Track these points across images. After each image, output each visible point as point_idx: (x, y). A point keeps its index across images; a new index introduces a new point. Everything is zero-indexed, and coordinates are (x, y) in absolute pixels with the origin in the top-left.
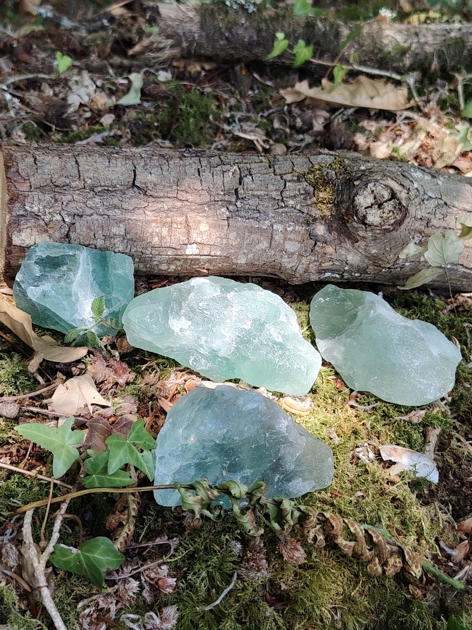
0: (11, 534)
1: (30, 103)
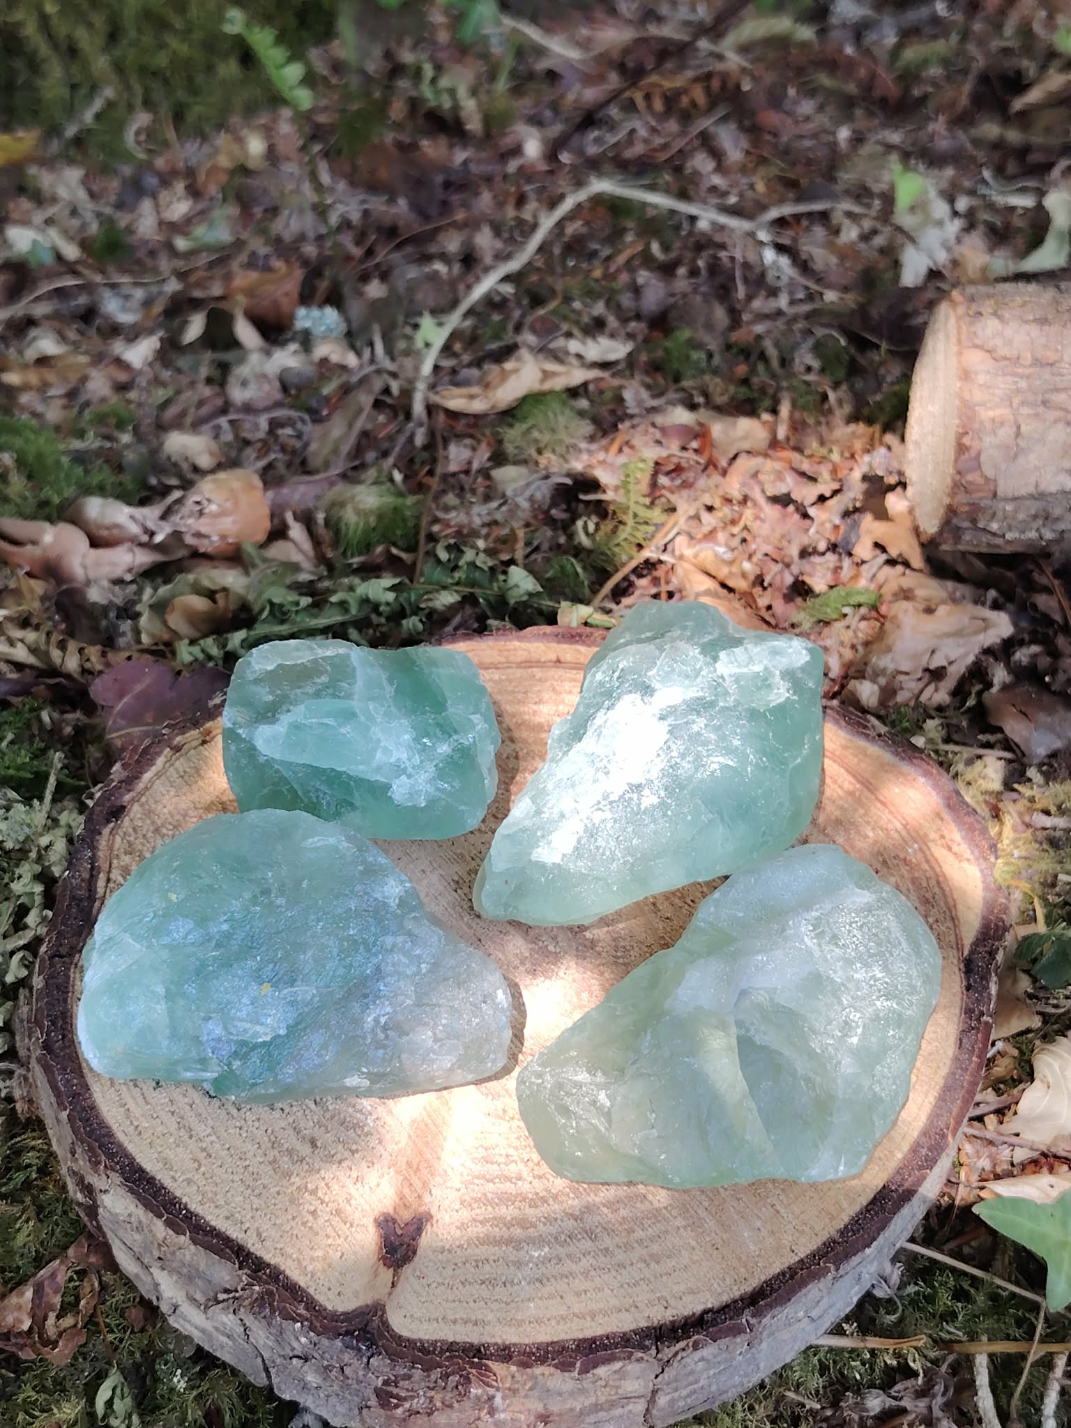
0: (943, 1395)
1: (810, 264)
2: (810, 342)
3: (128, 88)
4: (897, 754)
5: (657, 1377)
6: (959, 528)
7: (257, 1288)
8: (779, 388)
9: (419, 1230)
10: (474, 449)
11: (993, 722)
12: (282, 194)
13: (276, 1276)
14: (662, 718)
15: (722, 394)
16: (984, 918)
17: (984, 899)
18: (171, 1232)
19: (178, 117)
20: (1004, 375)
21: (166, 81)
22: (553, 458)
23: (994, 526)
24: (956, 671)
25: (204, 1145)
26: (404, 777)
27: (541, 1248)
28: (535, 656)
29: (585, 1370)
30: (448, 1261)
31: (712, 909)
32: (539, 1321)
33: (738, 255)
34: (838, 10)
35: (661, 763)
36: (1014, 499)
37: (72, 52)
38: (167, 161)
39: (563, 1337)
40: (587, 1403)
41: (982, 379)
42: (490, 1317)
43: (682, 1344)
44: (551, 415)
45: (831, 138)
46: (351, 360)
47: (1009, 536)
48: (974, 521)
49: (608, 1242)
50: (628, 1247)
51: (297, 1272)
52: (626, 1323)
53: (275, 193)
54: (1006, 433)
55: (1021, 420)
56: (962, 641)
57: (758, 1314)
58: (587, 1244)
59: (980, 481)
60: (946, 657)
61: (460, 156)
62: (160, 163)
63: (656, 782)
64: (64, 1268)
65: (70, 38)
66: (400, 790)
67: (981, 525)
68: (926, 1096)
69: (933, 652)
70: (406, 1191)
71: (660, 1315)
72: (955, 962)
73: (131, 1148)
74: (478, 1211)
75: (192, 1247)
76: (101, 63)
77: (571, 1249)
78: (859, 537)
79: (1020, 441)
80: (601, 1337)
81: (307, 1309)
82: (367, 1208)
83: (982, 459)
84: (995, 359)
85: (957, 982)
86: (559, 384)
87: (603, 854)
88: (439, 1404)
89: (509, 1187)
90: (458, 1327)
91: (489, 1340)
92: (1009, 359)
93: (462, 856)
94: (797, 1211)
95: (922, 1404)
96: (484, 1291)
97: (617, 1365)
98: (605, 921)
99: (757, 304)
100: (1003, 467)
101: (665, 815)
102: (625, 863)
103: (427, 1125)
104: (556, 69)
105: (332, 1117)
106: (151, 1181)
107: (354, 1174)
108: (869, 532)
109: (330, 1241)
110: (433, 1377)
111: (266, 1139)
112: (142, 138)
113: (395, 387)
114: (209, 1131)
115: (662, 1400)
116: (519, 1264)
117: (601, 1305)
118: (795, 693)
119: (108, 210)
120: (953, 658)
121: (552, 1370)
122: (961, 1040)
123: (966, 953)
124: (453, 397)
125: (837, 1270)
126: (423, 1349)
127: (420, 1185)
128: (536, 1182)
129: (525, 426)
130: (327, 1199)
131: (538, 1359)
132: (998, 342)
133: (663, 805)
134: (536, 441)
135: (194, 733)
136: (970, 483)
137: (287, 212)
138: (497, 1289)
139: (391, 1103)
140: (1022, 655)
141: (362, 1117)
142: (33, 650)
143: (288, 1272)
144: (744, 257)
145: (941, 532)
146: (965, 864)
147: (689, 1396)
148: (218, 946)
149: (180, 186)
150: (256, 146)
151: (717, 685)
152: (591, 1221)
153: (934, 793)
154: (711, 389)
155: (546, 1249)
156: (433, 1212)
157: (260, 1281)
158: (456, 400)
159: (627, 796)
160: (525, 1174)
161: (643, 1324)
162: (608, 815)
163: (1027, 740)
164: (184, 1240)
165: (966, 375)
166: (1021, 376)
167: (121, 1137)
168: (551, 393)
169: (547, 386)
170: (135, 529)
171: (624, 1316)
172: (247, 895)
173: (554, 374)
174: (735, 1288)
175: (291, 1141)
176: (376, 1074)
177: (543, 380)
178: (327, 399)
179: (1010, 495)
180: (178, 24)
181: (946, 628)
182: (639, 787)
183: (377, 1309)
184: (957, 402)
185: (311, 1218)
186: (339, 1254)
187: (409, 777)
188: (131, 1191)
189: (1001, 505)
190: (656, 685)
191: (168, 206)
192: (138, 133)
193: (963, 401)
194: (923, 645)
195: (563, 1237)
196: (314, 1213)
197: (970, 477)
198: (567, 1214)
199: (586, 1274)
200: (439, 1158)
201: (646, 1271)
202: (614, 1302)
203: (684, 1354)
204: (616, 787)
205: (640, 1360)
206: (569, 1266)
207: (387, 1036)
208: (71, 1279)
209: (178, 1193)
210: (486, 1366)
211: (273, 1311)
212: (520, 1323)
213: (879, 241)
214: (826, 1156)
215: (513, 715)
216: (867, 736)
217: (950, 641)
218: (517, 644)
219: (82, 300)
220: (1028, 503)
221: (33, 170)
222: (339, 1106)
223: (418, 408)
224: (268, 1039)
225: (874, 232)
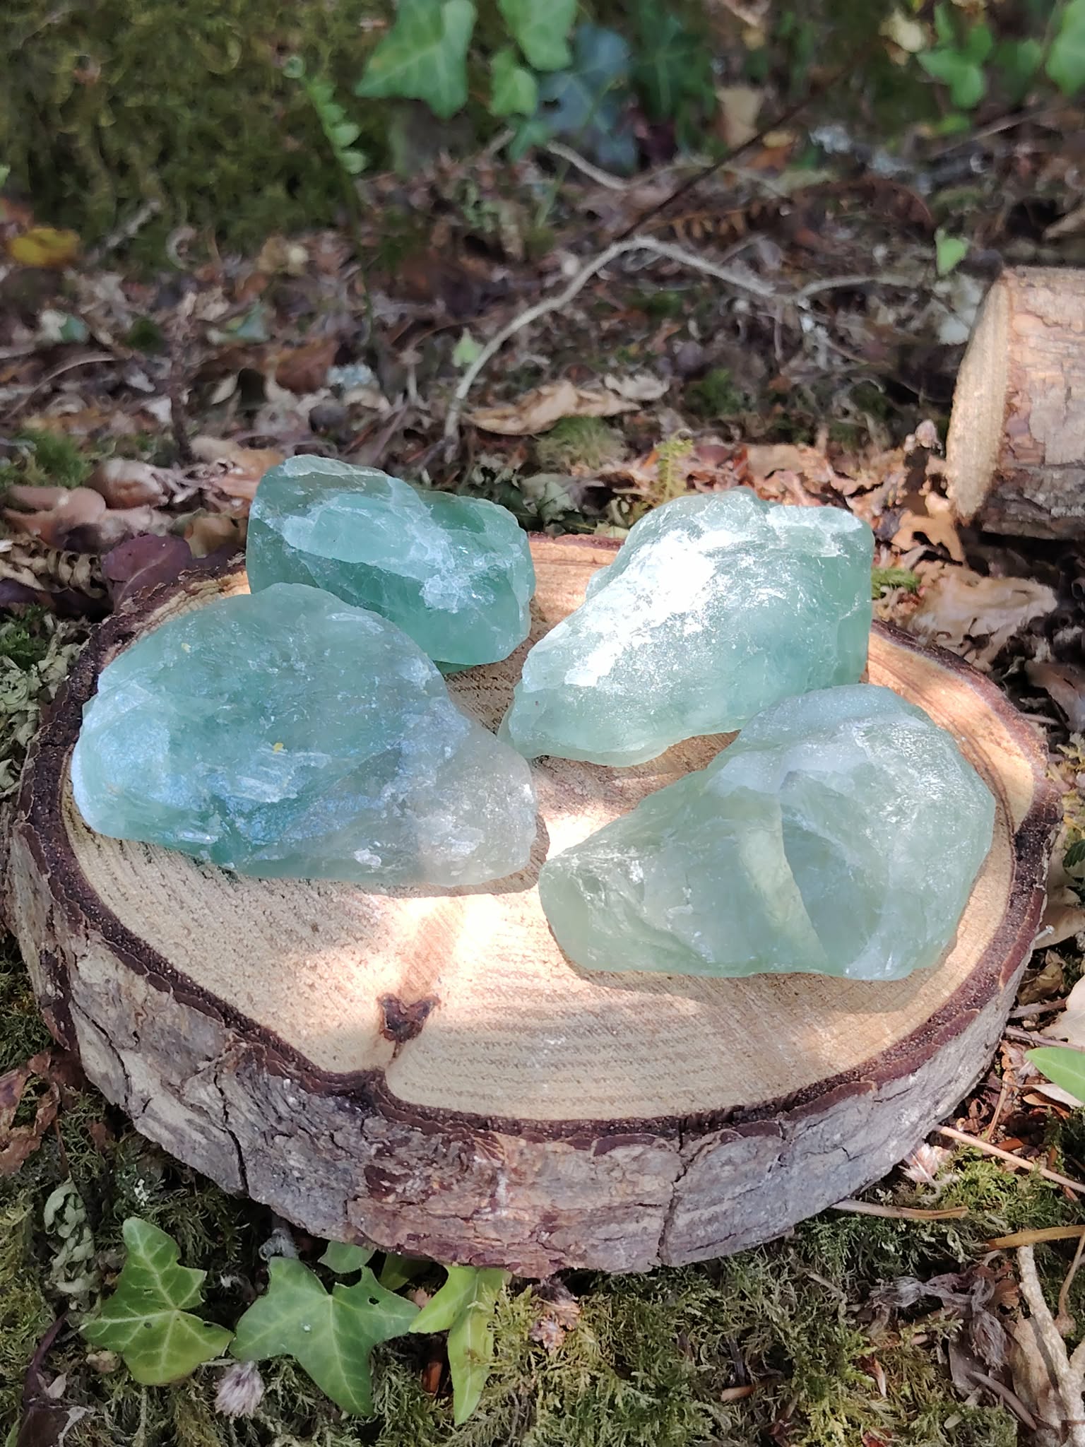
0: (984, 1292)
1: (848, 340)
2: (849, 388)
3: (175, 205)
4: (943, 663)
5: (678, 1179)
6: (1004, 501)
7: (244, 1045)
8: (817, 420)
9: (426, 1011)
10: (505, 461)
11: (1035, 684)
12: (320, 300)
13: (266, 1036)
14: (710, 555)
15: (758, 427)
16: (1035, 803)
17: (1035, 787)
18: (152, 989)
19: (221, 235)
20: (1056, 340)
21: (212, 198)
22: (586, 468)
23: (1040, 498)
24: (999, 641)
25: (196, 916)
26: (437, 577)
27: (558, 1037)
28: (570, 556)
29: (600, 1151)
30: (456, 1041)
31: (756, 726)
32: (552, 1101)
33: (778, 317)
34: (875, 166)
35: (706, 597)
36: (1062, 466)
37: (122, 168)
38: (206, 272)
39: (580, 1117)
40: (599, 1205)
41: (1032, 342)
42: (499, 1093)
43: (708, 1138)
44: (585, 433)
45: (867, 256)
46: (383, 404)
47: (1055, 511)
48: (1020, 492)
49: (630, 1038)
50: (652, 1045)
51: (290, 1034)
52: (649, 1111)
53: (313, 301)
54: (1057, 393)
55: (1071, 384)
56: (1004, 613)
57: (794, 1118)
58: (609, 1039)
59: (1029, 444)
60: (988, 626)
61: (499, 274)
62: (200, 273)
63: (700, 613)
64: (23, 1079)
65: (121, 152)
66: (432, 591)
67: (1026, 496)
68: (976, 943)
69: (975, 620)
70: (413, 977)
71: (683, 1107)
72: (1006, 836)
73: (115, 910)
74: (490, 1000)
75: (175, 1006)
76: (150, 180)
77: (589, 1041)
78: (899, 528)
79: (1070, 404)
80: (621, 1121)
81: (298, 1069)
82: (371, 988)
83: (1032, 421)
84: (1046, 325)
85: (1007, 854)
86: (595, 410)
87: (641, 677)
88: (436, 1186)
89: (524, 982)
90: (463, 1099)
91: (497, 1114)
92: (1061, 325)
93: (487, 707)
94: (835, 1032)
95: (961, 1299)
96: (493, 1069)
97: (637, 1150)
98: (634, 772)
99: (794, 363)
100: (1052, 430)
101: (708, 643)
102: (664, 688)
103: (438, 924)
104: (596, 211)
105: (336, 908)
106: (135, 941)
107: (358, 958)
108: (909, 525)
109: (327, 1011)
110: (433, 1141)
111: (264, 918)
112: (184, 250)
113: (427, 421)
114: (203, 904)
115: (682, 1220)
116: (533, 1050)
117: (621, 1093)
118: (846, 552)
119: (143, 312)
120: (995, 629)
121: (566, 1147)
122: (1012, 902)
123: (1017, 829)
124: (487, 418)
125: (879, 1089)
126: (424, 1115)
127: (428, 973)
128: (552, 981)
129: (559, 441)
130: (326, 976)
131: (549, 1135)
132: (1051, 310)
133: (706, 632)
134: (570, 453)
135: (213, 582)
136: (1018, 445)
137: (322, 317)
138: (509, 1069)
139: (400, 901)
140: (1067, 635)
141: (369, 911)
142: (39, 576)
143: (280, 1034)
144: (783, 320)
145: (985, 508)
146: (1015, 758)
147: (710, 1221)
148: (230, 701)
149: (218, 291)
150: (297, 255)
151: (768, 532)
152: (612, 1019)
153: (982, 698)
154: (748, 422)
155: (564, 1039)
156: (441, 997)
157: (248, 1039)
158: (488, 421)
159: (669, 623)
160: (542, 974)
161: (667, 1113)
162: (648, 640)
163: (1072, 705)
164: (166, 997)
165: (1017, 338)
166: (1073, 343)
167: (105, 900)
168: (587, 418)
169: (582, 411)
170: (156, 487)
171: (646, 1104)
172: (266, 656)
173: (589, 401)
174: (768, 1092)
175: (289, 921)
176: (390, 851)
177: (579, 405)
178: (356, 434)
179: (1059, 462)
180: (230, 145)
181: (987, 599)
182: (682, 617)
183: (377, 1075)
184: (1008, 365)
185: (307, 989)
186: (336, 1024)
187: (443, 578)
188: (112, 949)
189: (1049, 472)
190: (702, 525)
191: (204, 307)
192: (180, 246)
193: (1012, 361)
194: (965, 614)
195: (582, 1030)
196: (312, 986)
197: (1018, 440)
198: (587, 1011)
199: (606, 1064)
200: (450, 953)
201: (671, 1067)
202: (635, 1091)
203: (710, 1147)
204: (659, 615)
205: (661, 1147)
206: (586, 1056)
207: (403, 815)
208: (28, 1094)
209: (164, 954)
210: (492, 1136)
211: (260, 1066)
212: (532, 1101)
213: (915, 324)
214: (873, 949)
215: (546, 600)
216: (912, 647)
217: (993, 612)
218: (553, 545)
219: (112, 376)
220: (1076, 472)
221: (70, 275)
222: (344, 898)
223: (451, 429)
224: (276, 800)
225: (910, 318)
